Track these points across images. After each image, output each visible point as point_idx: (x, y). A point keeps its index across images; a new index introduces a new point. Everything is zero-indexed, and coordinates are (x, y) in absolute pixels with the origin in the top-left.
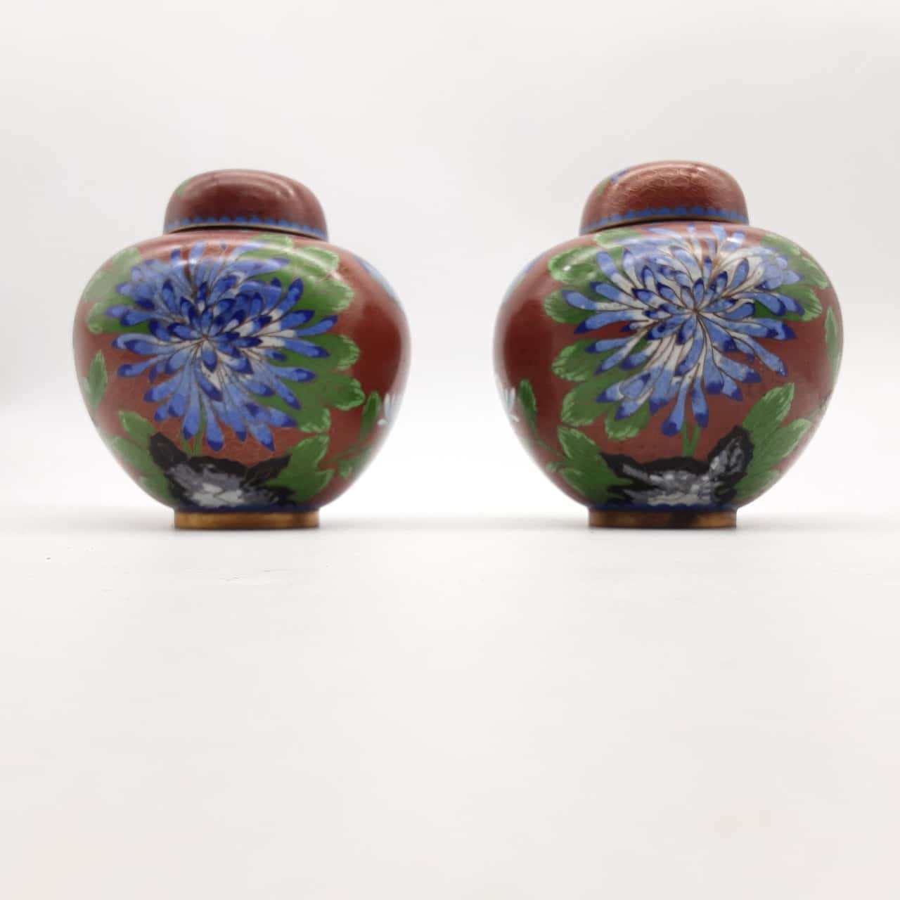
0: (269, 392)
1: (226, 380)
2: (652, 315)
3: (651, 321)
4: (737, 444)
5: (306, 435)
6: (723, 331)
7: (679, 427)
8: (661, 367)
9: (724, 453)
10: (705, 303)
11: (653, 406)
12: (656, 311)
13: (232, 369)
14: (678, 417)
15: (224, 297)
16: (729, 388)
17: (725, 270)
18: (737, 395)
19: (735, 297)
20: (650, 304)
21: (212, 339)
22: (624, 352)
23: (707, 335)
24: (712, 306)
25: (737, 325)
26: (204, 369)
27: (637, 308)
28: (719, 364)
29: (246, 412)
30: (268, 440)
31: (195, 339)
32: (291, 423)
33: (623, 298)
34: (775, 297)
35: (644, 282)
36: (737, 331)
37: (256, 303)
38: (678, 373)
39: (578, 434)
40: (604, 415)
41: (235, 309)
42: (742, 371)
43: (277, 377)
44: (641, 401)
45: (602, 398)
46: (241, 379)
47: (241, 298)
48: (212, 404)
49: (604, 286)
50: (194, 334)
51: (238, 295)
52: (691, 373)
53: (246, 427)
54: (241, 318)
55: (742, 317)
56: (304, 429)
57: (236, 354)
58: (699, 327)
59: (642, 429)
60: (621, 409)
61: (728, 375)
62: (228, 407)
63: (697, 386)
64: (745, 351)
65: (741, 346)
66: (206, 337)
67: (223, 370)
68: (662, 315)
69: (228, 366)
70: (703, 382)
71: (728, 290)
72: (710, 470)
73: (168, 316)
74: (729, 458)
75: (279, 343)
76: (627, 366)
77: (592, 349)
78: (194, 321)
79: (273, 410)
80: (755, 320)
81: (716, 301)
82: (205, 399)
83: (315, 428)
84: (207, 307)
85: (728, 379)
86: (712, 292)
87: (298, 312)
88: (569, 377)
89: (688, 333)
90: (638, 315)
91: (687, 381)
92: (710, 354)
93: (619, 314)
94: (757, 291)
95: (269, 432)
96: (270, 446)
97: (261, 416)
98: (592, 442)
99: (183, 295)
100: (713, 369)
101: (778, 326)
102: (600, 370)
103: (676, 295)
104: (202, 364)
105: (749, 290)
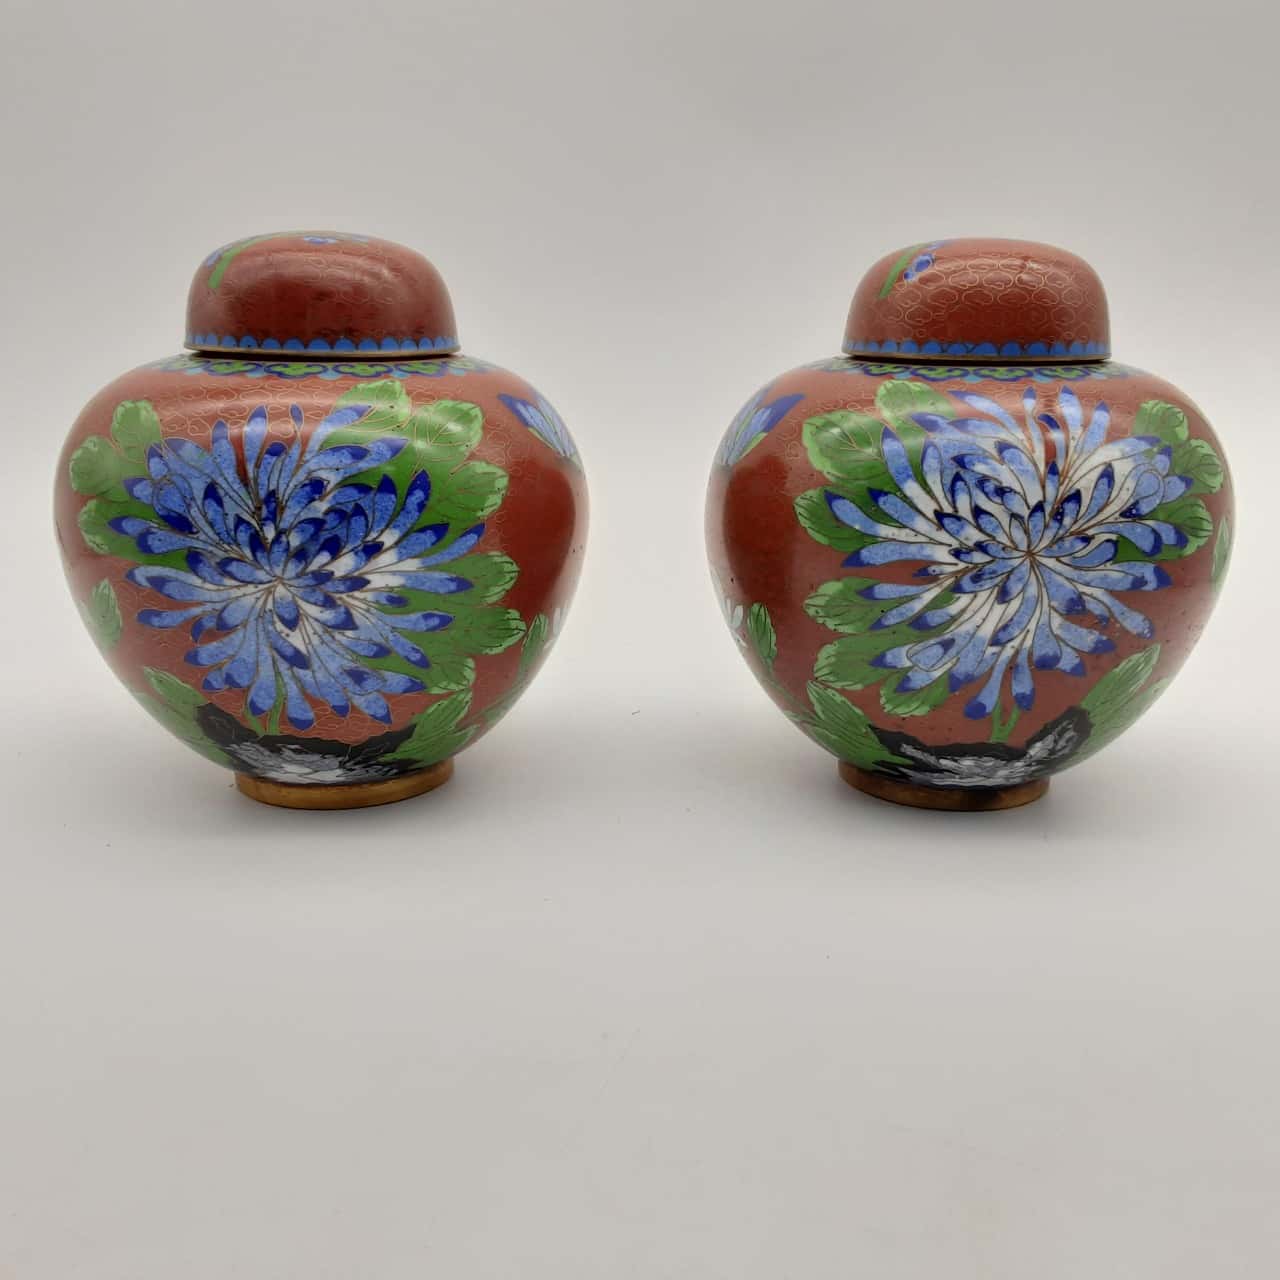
0: (382, 651)
1: (316, 640)
2: (962, 556)
3: (962, 565)
4: (1071, 726)
5: (439, 697)
6: (1067, 584)
7: (989, 709)
8: (972, 632)
9: (1050, 738)
10: (1045, 542)
11: (953, 682)
12: (969, 551)
13: (324, 624)
14: (990, 697)
15: (304, 516)
16: (1068, 661)
17: (1077, 486)
18: (1078, 670)
19: (1090, 532)
20: (962, 539)
21: (291, 582)
22: (918, 606)
23: (1044, 590)
24: (1055, 547)
25: (1090, 575)
26: (280, 626)
27: (941, 544)
28: (1057, 632)
29: (348, 680)
30: (381, 712)
31: (261, 583)
32: (416, 686)
33: (921, 524)
34: (1148, 526)
35: (954, 504)
36: (1087, 584)
37: (358, 523)
38: (996, 641)
39: (839, 698)
40: (880, 684)
41: (324, 535)
42: (1088, 638)
43: (394, 629)
44: (937, 674)
45: (879, 661)
46: (338, 636)
47: (332, 515)
48: (293, 673)
49: (891, 498)
50: (261, 575)
51: (327, 513)
52: (1016, 643)
53: (348, 699)
54: (334, 548)
55: (1096, 562)
56: (435, 691)
57: (328, 603)
58: (1033, 578)
59: (935, 708)
60: (908, 679)
61: (1068, 645)
62: (320, 675)
63: (1022, 659)
64: (1097, 612)
65: (1091, 605)
66: (280, 579)
67: (308, 626)
68: (979, 558)
69: (316, 620)
70: (1030, 654)
71: (1081, 522)
72: (1028, 756)
73: (217, 545)
74: (1056, 742)
75: (395, 581)
76: (919, 624)
77: (868, 593)
78: (259, 555)
79: (387, 674)
80: (1116, 567)
81: (1061, 539)
82: (283, 666)
83: (453, 687)
84: (280, 533)
85: (1069, 650)
86: (1057, 525)
87: (423, 530)
88: (831, 624)
89: (1015, 587)
90: (942, 554)
91: (1008, 651)
92: (1044, 619)
93: (913, 549)
94: (1122, 519)
95: (383, 702)
96: (386, 718)
97: (369, 684)
98: (858, 711)
99: (239, 511)
100: (1048, 636)
101: (1147, 571)
102: (878, 625)
103: (1002, 527)
104: (276, 619)
105: (1111, 519)
